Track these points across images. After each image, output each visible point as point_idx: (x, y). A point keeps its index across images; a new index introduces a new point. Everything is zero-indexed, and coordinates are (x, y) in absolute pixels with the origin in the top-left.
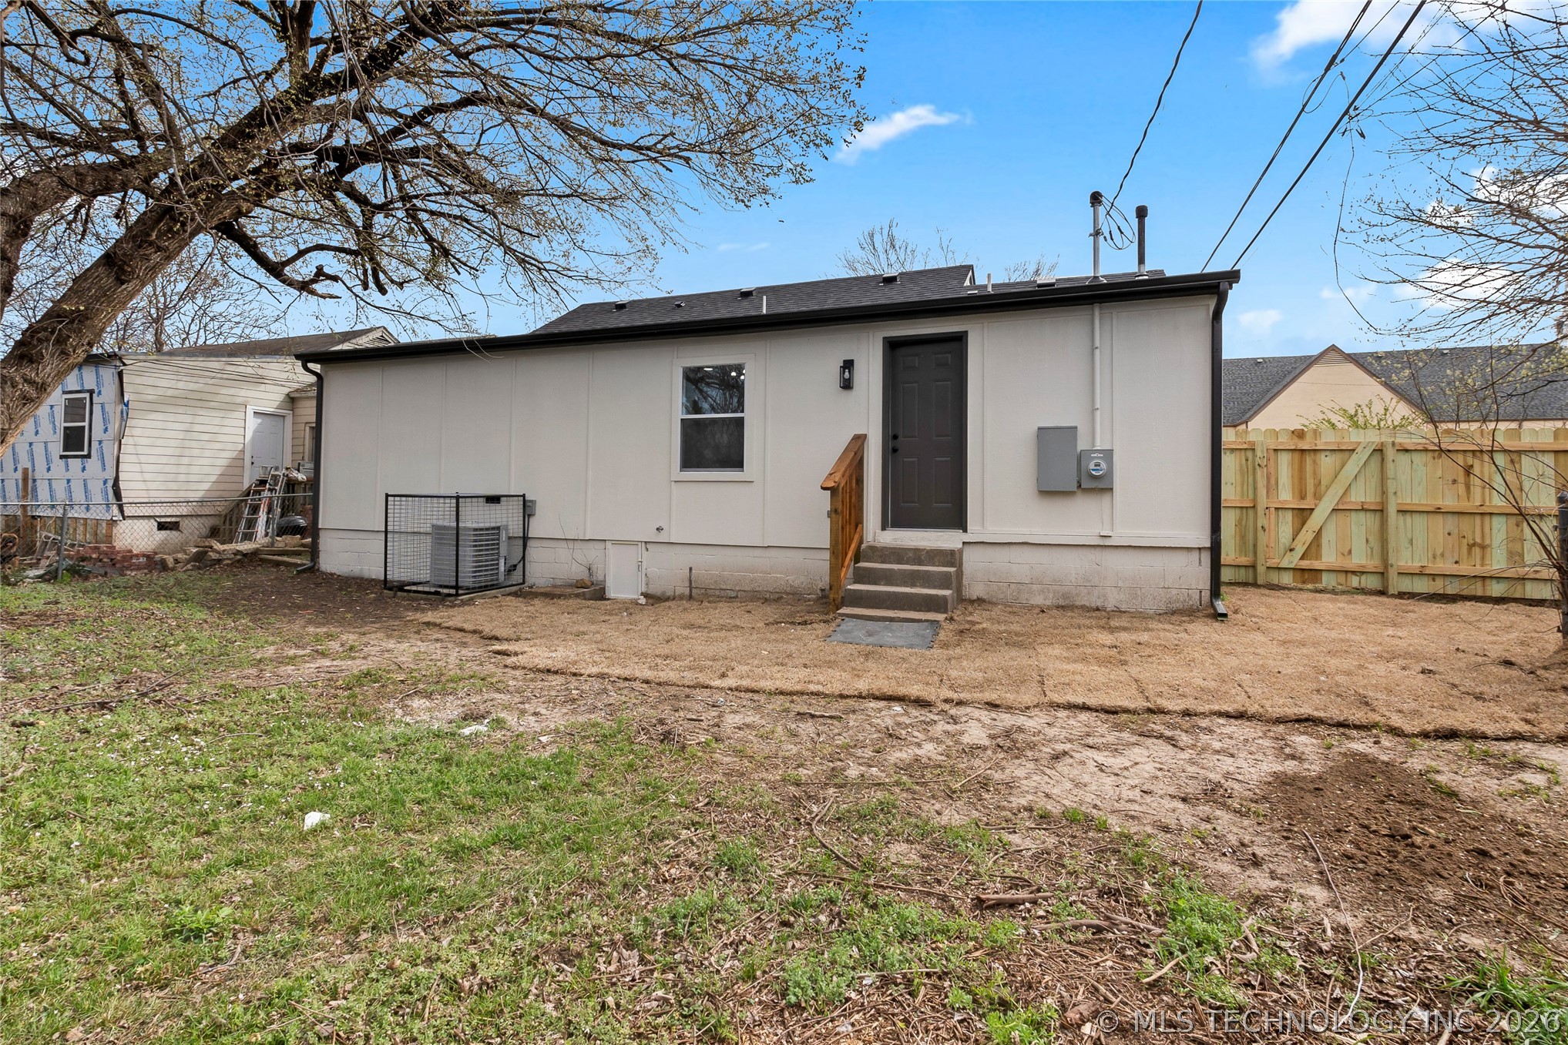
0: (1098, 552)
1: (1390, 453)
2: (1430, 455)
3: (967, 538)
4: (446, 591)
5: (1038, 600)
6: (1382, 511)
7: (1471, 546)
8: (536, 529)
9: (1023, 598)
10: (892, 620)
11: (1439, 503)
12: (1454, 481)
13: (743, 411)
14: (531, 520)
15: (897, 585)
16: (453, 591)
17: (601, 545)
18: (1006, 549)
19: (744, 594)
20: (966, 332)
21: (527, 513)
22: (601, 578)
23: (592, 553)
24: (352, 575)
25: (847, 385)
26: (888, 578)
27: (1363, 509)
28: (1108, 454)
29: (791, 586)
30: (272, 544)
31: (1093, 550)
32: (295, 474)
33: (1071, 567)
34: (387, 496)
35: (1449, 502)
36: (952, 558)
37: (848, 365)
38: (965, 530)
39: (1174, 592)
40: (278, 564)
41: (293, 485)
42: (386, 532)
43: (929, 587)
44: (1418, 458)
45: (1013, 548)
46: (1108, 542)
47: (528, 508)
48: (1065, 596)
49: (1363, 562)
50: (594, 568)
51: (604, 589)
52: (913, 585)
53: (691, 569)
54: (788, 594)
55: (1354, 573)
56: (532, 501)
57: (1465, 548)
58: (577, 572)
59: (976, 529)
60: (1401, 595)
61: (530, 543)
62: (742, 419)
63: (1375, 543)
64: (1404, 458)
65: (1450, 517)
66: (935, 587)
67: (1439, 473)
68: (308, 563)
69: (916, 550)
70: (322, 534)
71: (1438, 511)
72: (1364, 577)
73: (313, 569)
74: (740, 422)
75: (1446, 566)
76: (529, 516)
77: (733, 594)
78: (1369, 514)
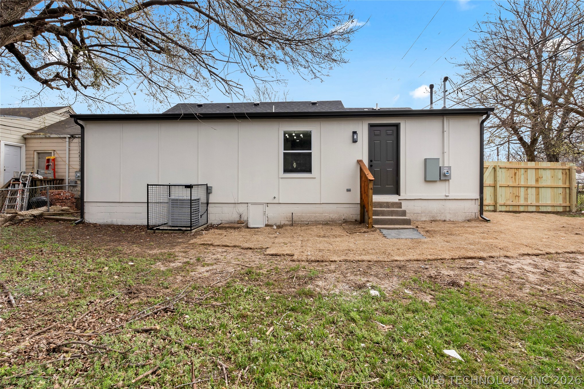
0: (444, 201)
1: (498, 169)
2: (506, 169)
3: (400, 198)
4: (184, 229)
5: (424, 219)
6: (494, 186)
7: (516, 196)
8: (212, 198)
9: (419, 218)
10: (397, 229)
11: (508, 184)
12: (512, 177)
13: (310, 150)
14: (210, 195)
15: (386, 216)
16: (190, 229)
17: (246, 205)
18: (413, 201)
19: (312, 222)
20: (400, 123)
21: (208, 192)
22: (245, 219)
23: (242, 209)
24: (108, 223)
25: (355, 141)
26: (383, 213)
27: (490, 186)
28: (450, 168)
29: (331, 218)
30: (48, 211)
31: (442, 201)
32: (36, 176)
33: (434, 207)
34: (148, 185)
35: (511, 184)
36: (399, 205)
37: (355, 133)
38: (400, 195)
39: (467, 214)
40: (57, 220)
41: (35, 181)
42: (148, 203)
43: (398, 216)
44: (503, 170)
45: (415, 201)
46: (448, 198)
47: (208, 190)
48: (433, 217)
49: (489, 202)
50: (242, 215)
51: (247, 224)
52: (392, 216)
53: (292, 213)
54: (330, 221)
55: (487, 205)
56: (211, 187)
57: (514, 197)
58: (235, 217)
59: (403, 194)
60: (500, 211)
61: (209, 205)
62: (311, 153)
63: (493, 197)
64: (500, 170)
65: (511, 188)
66: (400, 216)
67: (508, 175)
68: (79, 219)
69: (387, 203)
70: (85, 204)
71: (508, 186)
72: (489, 207)
73: (82, 222)
74: (310, 155)
75: (509, 203)
76: (209, 193)
77: (307, 223)
78: (491, 187)
